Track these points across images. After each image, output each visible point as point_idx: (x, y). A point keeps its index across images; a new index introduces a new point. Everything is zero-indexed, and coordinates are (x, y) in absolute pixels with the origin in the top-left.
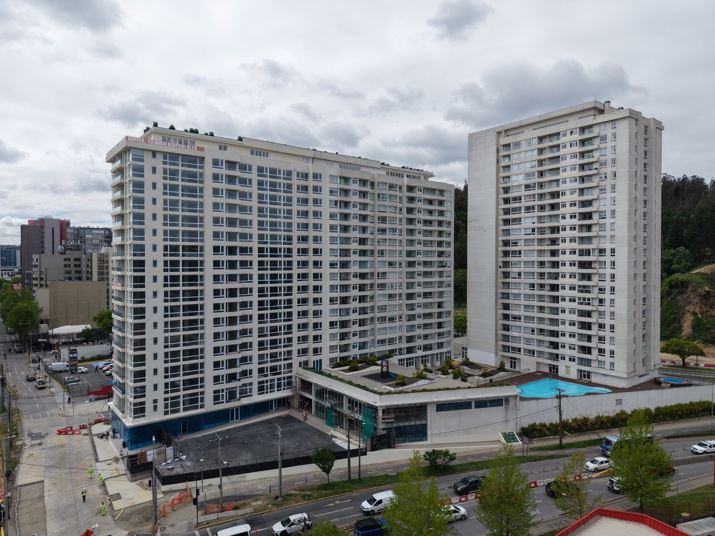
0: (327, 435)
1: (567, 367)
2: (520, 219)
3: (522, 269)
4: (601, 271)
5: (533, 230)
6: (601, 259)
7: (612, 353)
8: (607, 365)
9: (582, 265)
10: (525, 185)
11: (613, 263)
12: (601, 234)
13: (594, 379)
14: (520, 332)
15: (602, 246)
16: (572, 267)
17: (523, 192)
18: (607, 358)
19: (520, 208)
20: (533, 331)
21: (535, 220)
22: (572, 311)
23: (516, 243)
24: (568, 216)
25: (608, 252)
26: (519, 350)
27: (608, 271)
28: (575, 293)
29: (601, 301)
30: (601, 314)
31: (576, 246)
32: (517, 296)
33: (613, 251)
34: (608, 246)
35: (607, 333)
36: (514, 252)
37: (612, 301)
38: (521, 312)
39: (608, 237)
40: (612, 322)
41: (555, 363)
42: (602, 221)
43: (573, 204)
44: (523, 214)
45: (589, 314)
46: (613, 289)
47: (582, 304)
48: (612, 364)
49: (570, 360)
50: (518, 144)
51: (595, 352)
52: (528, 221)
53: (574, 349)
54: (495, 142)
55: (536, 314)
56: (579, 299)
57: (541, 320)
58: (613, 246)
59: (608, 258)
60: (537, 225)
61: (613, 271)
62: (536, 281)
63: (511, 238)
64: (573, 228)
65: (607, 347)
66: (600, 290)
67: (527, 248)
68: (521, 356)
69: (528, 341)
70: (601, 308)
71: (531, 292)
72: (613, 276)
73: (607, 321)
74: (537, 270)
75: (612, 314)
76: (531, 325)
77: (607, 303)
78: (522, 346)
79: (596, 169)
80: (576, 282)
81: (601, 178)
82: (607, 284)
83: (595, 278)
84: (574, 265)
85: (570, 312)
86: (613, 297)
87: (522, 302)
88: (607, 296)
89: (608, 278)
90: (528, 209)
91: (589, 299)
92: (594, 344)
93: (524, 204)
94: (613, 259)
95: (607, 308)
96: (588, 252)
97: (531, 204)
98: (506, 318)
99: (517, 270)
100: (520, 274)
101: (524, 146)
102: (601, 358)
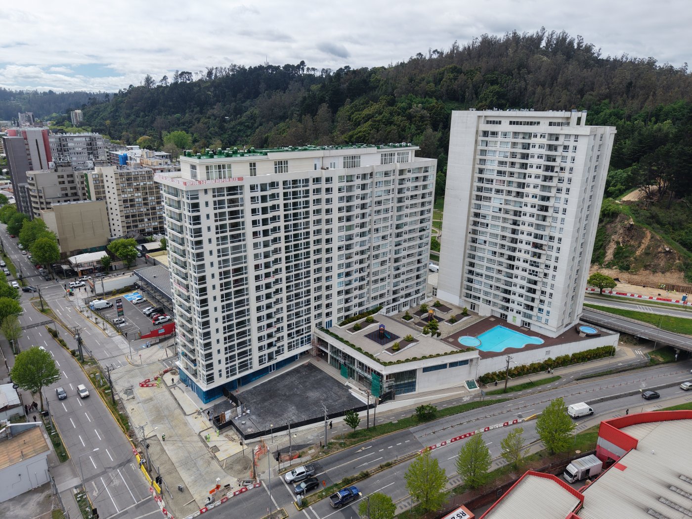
0: (344, 385)
1: (514, 317)
2: (490, 198)
3: (488, 239)
4: (549, 253)
5: (500, 210)
6: (551, 244)
7: (548, 312)
8: (543, 321)
9: (535, 245)
10: (498, 171)
11: (559, 249)
12: (553, 224)
13: (533, 328)
14: (480, 285)
15: (552, 234)
16: (527, 245)
17: (494, 176)
18: (544, 316)
19: (491, 190)
20: (491, 286)
21: (503, 202)
22: (523, 278)
23: (485, 217)
24: (529, 205)
25: (556, 240)
26: (479, 298)
27: (554, 254)
28: (527, 266)
29: (546, 275)
30: (544, 284)
31: (532, 230)
32: (482, 259)
33: (560, 239)
34: (557, 235)
35: (546, 299)
36: (482, 224)
37: (554, 276)
38: (484, 272)
39: (558, 229)
40: (552, 291)
41: (506, 313)
42: (555, 215)
43: (534, 196)
44: (493, 195)
45: (535, 283)
46: (555, 268)
47: (531, 274)
48: (547, 320)
49: (517, 312)
50: (494, 134)
51: (536, 310)
52: (497, 201)
53: (521, 305)
54: (475, 124)
55: (495, 275)
56: (530, 270)
57: (498, 280)
58: (560, 236)
59: (555, 244)
60: (503, 206)
61: (557, 255)
62: (498, 250)
63: (482, 212)
64: (532, 216)
65: (545, 308)
66: (546, 266)
67: (493, 223)
68: (480, 303)
69: (486, 293)
70: (545, 280)
71: (493, 258)
72: (557, 258)
73: (548, 290)
74: (499, 241)
75: (552, 286)
76: (490, 282)
77: (550, 277)
78: (482, 296)
79: (557, 172)
80: (529, 257)
81: (559, 180)
82: (552, 264)
83: (543, 258)
84: (529, 244)
85: (522, 279)
86: (555, 273)
87: (485, 264)
88: (550, 272)
89: (553, 259)
90: (498, 191)
91: (537, 272)
92: (536, 304)
93: (495, 186)
94: (559, 245)
95: (549, 280)
96: (541, 237)
97: (501, 188)
98: (471, 272)
99: (484, 238)
100: (485, 242)
101: (500, 138)
102: (539, 315)
